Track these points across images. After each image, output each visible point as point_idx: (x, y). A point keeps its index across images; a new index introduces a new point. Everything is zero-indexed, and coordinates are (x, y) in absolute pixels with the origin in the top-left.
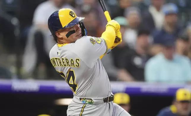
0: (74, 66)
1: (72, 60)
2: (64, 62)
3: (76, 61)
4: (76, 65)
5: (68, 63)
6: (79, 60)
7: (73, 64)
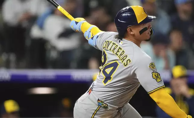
0: (122, 62)
1: (127, 56)
2: (118, 51)
3: (128, 60)
4: (124, 63)
5: (121, 55)
6: (130, 62)
7: (124, 60)
